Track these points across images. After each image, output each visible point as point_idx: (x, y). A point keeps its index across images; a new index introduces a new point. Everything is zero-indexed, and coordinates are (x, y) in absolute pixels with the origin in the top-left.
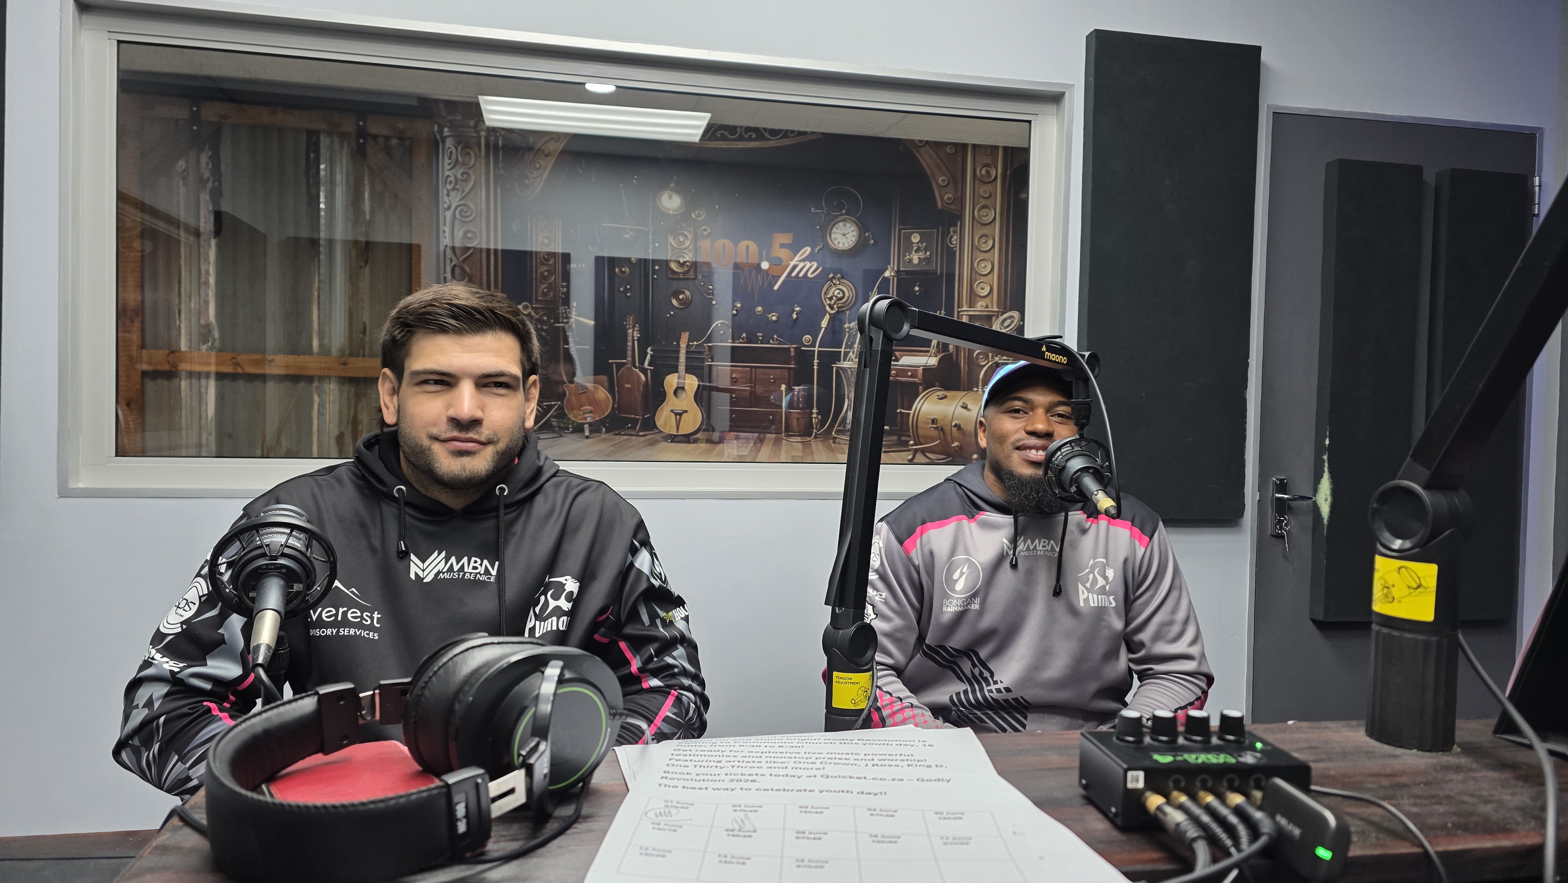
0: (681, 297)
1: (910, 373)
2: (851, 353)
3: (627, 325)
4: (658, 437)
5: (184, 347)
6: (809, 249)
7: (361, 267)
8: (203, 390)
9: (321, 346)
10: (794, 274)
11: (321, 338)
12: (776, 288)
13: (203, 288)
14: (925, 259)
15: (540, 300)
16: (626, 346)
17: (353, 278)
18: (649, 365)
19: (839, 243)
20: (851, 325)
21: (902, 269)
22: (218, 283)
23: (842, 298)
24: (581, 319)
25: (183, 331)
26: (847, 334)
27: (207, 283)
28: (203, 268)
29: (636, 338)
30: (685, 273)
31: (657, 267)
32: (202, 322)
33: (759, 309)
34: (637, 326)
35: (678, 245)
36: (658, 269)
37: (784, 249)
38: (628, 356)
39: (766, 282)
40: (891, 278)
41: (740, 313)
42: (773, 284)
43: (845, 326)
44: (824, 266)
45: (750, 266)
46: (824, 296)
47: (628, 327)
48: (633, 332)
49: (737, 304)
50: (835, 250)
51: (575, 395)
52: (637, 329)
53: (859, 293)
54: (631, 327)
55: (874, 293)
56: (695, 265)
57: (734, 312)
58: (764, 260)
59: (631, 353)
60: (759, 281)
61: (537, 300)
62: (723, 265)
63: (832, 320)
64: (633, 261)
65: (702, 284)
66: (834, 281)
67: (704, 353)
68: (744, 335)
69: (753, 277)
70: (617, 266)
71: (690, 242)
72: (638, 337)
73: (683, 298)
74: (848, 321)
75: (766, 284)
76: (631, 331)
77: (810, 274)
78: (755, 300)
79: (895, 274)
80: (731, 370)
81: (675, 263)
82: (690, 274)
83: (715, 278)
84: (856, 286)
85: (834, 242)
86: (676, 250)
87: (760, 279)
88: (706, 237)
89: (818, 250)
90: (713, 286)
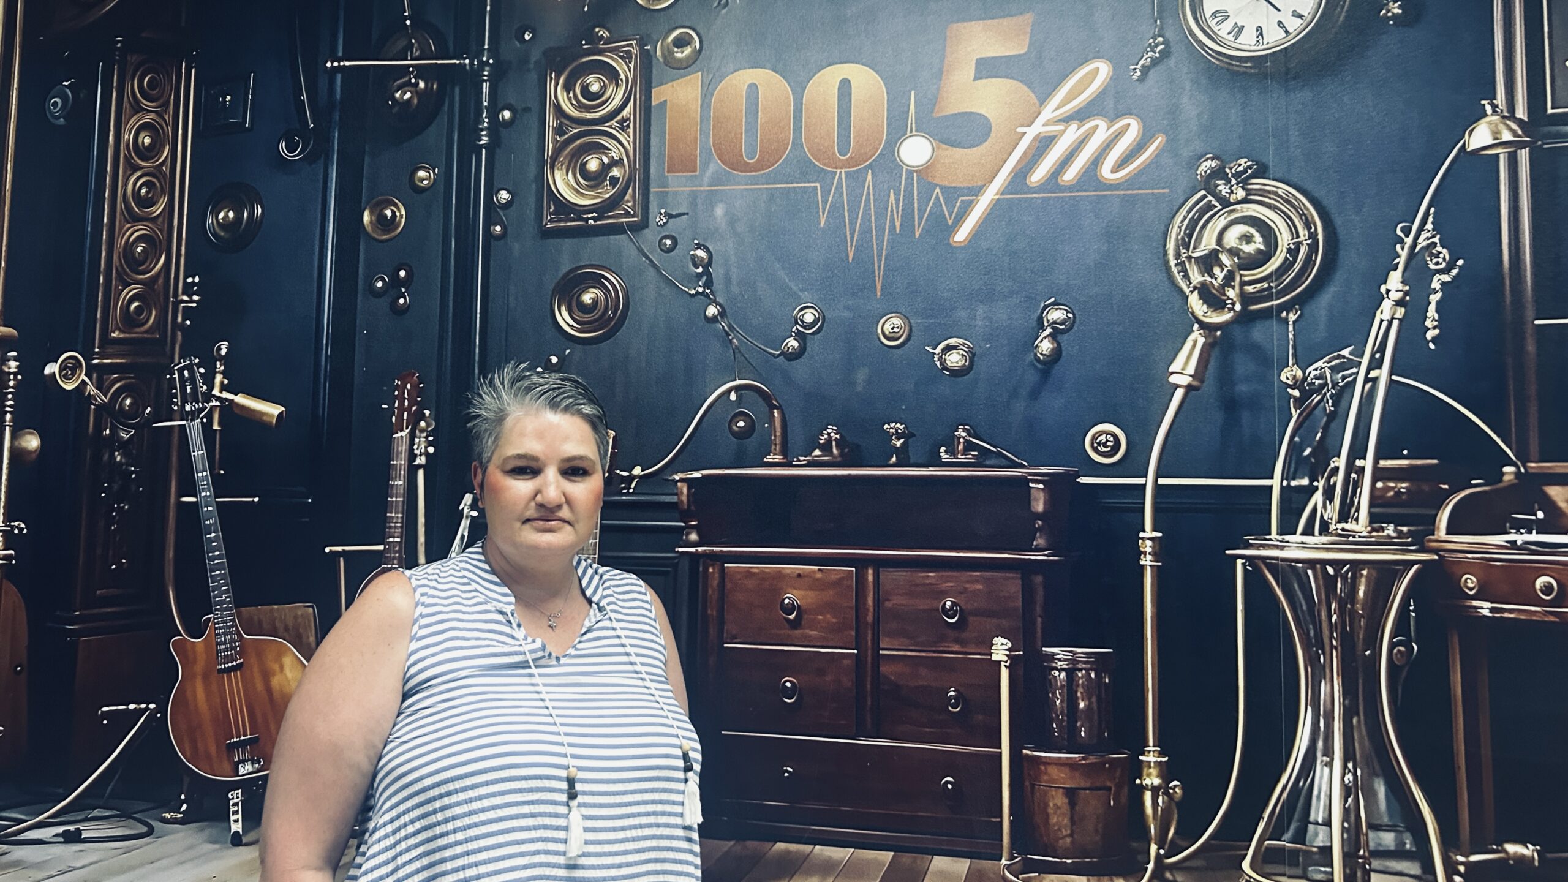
0: (587, 298)
2: (1318, 497)
3: (391, 411)
6: (1103, 70)
10: (1038, 176)
12: (961, 235)
15: (117, 341)
16: (386, 490)
19: (1239, 30)
20: (1312, 371)
21: (1550, 111)
23: (1263, 257)
24: (240, 399)
26: (1295, 414)
29: (421, 460)
30: (601, 209)
31: (504, 196)
33: (892, 324)
34: (427, 413)
35: (580, 107)
36: (508, 202)
37: (994, 80)
38: (390, 527)
39: (921, 219)
40: (1502, 156)
41: (813, 346)
42: (950, 222)
43: (1283, 378)
44: (1172, 130)
45: (852, 162)
46: (1178, 255)
47: (394, 419)
48: (412, 436)
49: (801, 310)
50: (1217, 59)
51: (206, 677)
52: (428, 425)
53: (1342, 234)
54: (405, 417)
55: (1421, 228)
56: (642, 176)
57: (789, 345)
58: (911, 131)
59: (402, 518)
60: (892, 211)
61: (106, 340)
62: (747, 167)
63: (1216, 352)
64: (422, 180)
65: (668, 242)
66: (1219, 188)
67: (674, 505)
68: (829, 434)
69: (868, 200)
70: (368, 203)
71: (624, 94)
72: (427, 454)
73: (595, 301)
74: (1295, 355)
75: (919, 224)
76: (403, 434)
77: (1113, 172)
78: (876, 293)
79: (1519, 136)
80: (780, 575)
81: (570, 173)
82: (624, 209)
83: (715, 218)
84: (1325, 202)
85: (1216, 29)
86: (573, 126)
87: (897, 208)
88: (684, 67)
89: (1145, 70)
90: (708, 250)
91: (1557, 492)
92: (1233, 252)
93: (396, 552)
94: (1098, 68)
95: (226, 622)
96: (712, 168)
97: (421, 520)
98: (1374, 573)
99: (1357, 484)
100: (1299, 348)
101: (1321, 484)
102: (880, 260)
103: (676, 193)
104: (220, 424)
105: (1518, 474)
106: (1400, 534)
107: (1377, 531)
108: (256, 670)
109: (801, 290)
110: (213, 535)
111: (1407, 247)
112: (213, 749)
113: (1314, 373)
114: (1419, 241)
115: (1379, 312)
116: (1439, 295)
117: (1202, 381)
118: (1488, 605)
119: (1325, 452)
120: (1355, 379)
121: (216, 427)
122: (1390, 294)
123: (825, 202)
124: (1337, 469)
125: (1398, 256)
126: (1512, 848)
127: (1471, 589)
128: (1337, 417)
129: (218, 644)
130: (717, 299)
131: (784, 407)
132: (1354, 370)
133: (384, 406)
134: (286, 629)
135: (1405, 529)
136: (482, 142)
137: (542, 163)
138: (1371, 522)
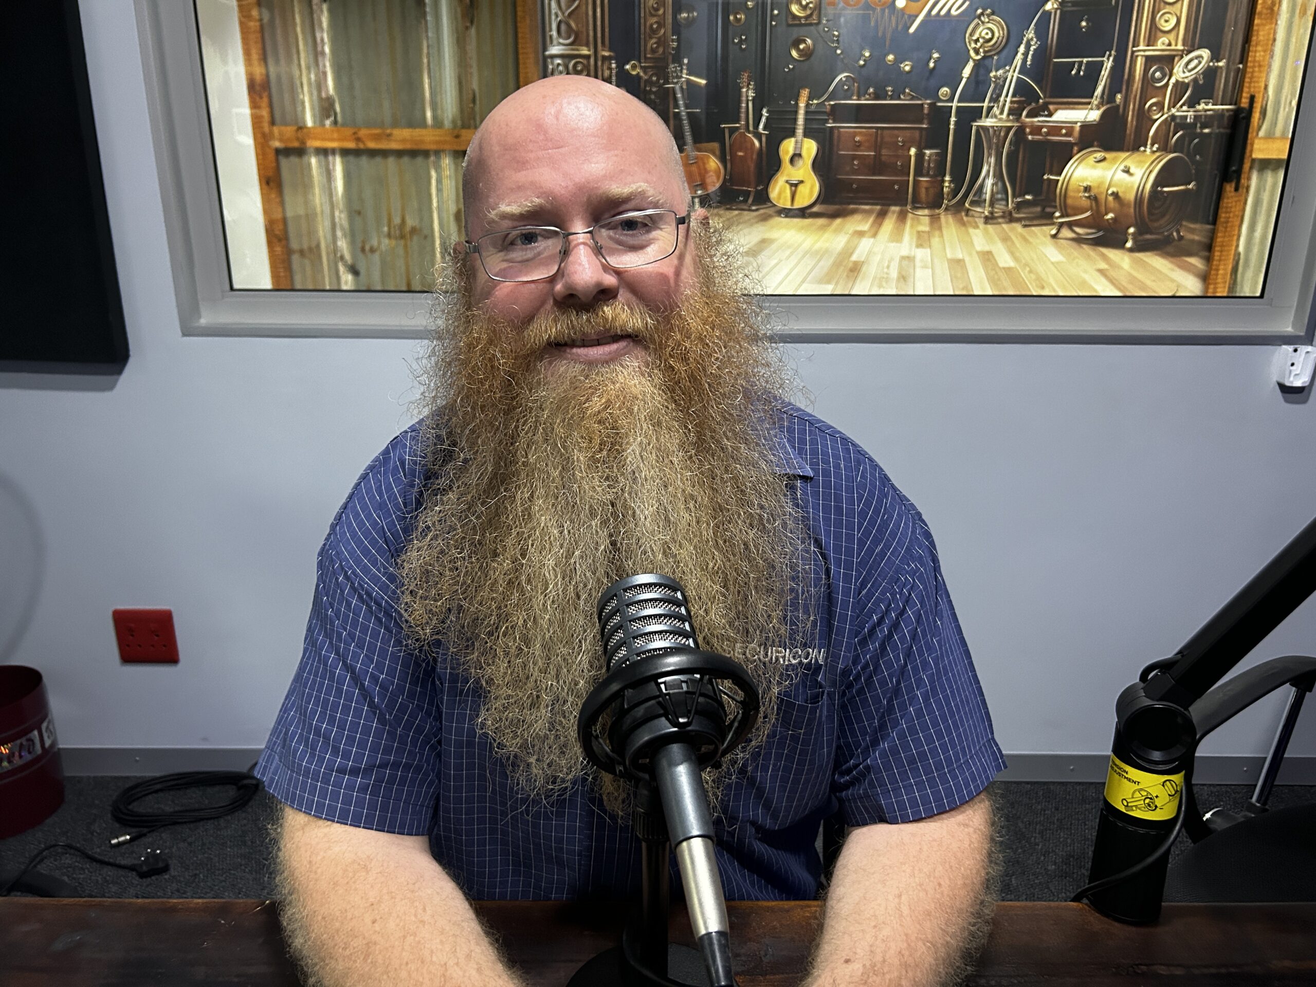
0: (802, 47)
1: (1064, 131)
2: (995, 109)
3: (741, 82)
4: (770, 211)
5: (309, 123)
7: (467, 28)
8: (331, 167)
9: (435, 117)
10: (934, 12)
11: (434, 110)
12: (912, 30)
13: (320, 59)
15: (650, 58)
16: (739, 107)
17: (460, 42)
18: (765, 129)
20: (998, 73)
22: (333, 51)
23: (991, 39)
24: (692, 78)
25: (307, 105)
26: (992, 85)
27: (323, 53)
28: (318, 35)
29: (750, 98)
30: (807, 17)
32: (324, 95)
33: (890, 57)
34: (752, 83)
36: (777, 14)
38: (741, 119)
39: (900, 24)
40: (1053, 12)
41: (868, 63)
42: (909, 25)
43: (991, 75)
45: (883, 5)
46: (969, 38)
47: (742, 85)
48: (747, 91)
52: (752, 87)
53: (1011, 33)
54: (745, 85)
55: (1031, 33)
56: (819, 7)
57: (861, 63)
59: (745, 115)
61: (646, 58)
62: (851, 5)
63: (975, 68)
64: (749, 5)
65: (827, 29)
66: (982, 18)
67: (825, 112)
68: (870, 90)
69: (886, 19)
70: (732, 13)
72: (752, 96)
73: (803, 49)
74: (995, 69)
75: (900, 26)
76: (745, 90)
77: (954, 12)
78: (887, 47)
79: (1058, 7)
80: (855, 132)
81: (797, 5)
82: (813, 18)
83: (841, 22)
84: (1008, 24)
87: (894, 21)
90: (838, 32)
91: (1051, 107)
92: (984, 38)
93: (744, 127)
96: (841, 5)
97: (751, 116)
98: (1006, 129)
99: (1005, 105)
100: (996, 67)
101: (996, 105)
102: (888, 37)
103: (829, 13)
104: (686, 86)
105: (1043, 103)
106: (1014, 118)
107: (1008, 118)
108: (701, 163)
109: (865, 46)
110: (685, 121)
111: (1026, 38)
114: (1030, 36)
115: (1017, 57)
116: (1032, 52)
117: (971, 76)
118: (1032, 137)
119: (999, 96)
120: (1009, 76)
121: (684, 87)
122: (1021, 52)
123: (874, 18)
125: (1024, 40)
126: (1027, 197)
127: (1028, 132)
128: (1003, 86)
130: (841, 48)
131: (858, 82)
132: (1009, 73)
133: (738, 81)
134: (710, 150)
138: (1007, 115)
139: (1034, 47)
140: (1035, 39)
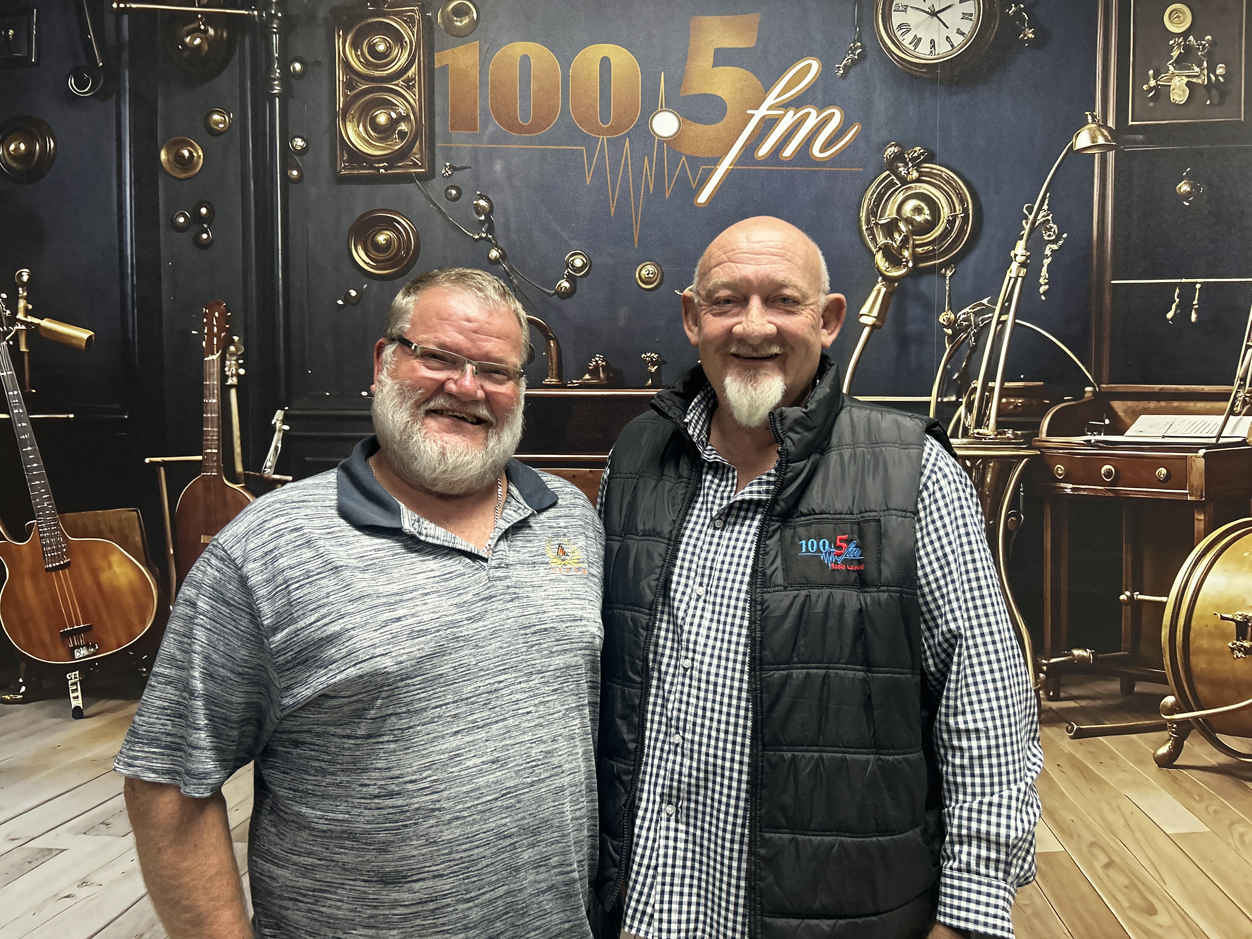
0: (381, 239)
1: (1163, 471)
2: (962, 410)
3: (201, 337)
6: (815, 66)
10: (764, 150)
12: (703, 198)
14: (1209, 86)
16: (201, 407)
18: (281, 469)
19: (917, 41)
20: (961, 315)
21: (1130, 123)
23: (930, 226)
24: (46, 323)
26: (948, 347)
29: (233, 381)
30: (392, 160)
31: (299, 143)
33: (648, 270)
34: (236, 338)
35: (368, 65)
36: (303, 149)
37: (729, 68)
38: (207, 440)
39: (670, 182)
40: (1097, 155)
41: (582, 287)
42: (694, 186)
43: (941, 320)
44: (866, 120)
45: (612, 130)
46: (868, 222)
47: (204, 344)
48: (223, 359)
49: (572, 256)
50: (901, 64)
51: (34, 575)
52: (237, 349)
53: (986, 210)
54: (215, 342)
55: (1040, 208)
56: (428, 132)
57: (563, 285)
58: (661, 107)
59: (218, 432)
60: (646, 174)
62: (521, 129)
63: (894, 299)
64: (217, 123)
65: (454, 192)
66: (900, 169)
68: (596, 361)
69: (626, 164)
70: (164, 143)
71: (409, 55)
72: (238, 375)
73: (389, 242)
74: (950, 303)
75: (669, 187)
76: (214, 357)
77: (820, 152)
78: (634, 244)
79: (1109, 141)
81: (361, 125)
82: (412, 161)
83: (495, 173)
84: (974, 185)
85: (901, 39)
86: (363, 82)
87: (651, 171)
88: (463, 35)
89: (847, 68)
90: (488, 200)
91: (1118, 406)
92: (908, 221)
93: (215, 461)
94: (810, 65)
95: (50, 526)
96: (491, 128)
97: (236, 433)
98: (998, 464)
99: (989, 400)
100: (952, 297)
101: (964, 400)
102: (636, 216)
103: (458, 149)
104: (28, 345)
105: (1094, 392)
106: (1016, 436)
107: (1001, 434)
108: (84, 568)
109: (571, 239)
110: (29, 448)
111: (1030, 221)
112: (47, 638)
113: (963, 316)
114: (1039, 217)
115: (1009, 271)
116: (1050, 260)
117: (884, 322)
118: (1070, 486)
119: (969, 375)
120: (990, 322)
121: (23, 349)
122: (1017, 258)
123: (590, 163)
124: (975, 388)
125: (1024, 229)
126: (1076, 652)
127: (1060, 475)
128: (978, 349)
129: (43, 546)
130: (499, 244)
131: (558, 338)
132: (990, 315)
133: (194, 332)
134: (112, 531)
135: (1019, 432)
136: (275, 91)
137: (335, 115)
138: (997, 428)
139: (1055, 247)
140: (1055, 226)
